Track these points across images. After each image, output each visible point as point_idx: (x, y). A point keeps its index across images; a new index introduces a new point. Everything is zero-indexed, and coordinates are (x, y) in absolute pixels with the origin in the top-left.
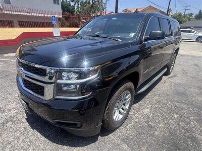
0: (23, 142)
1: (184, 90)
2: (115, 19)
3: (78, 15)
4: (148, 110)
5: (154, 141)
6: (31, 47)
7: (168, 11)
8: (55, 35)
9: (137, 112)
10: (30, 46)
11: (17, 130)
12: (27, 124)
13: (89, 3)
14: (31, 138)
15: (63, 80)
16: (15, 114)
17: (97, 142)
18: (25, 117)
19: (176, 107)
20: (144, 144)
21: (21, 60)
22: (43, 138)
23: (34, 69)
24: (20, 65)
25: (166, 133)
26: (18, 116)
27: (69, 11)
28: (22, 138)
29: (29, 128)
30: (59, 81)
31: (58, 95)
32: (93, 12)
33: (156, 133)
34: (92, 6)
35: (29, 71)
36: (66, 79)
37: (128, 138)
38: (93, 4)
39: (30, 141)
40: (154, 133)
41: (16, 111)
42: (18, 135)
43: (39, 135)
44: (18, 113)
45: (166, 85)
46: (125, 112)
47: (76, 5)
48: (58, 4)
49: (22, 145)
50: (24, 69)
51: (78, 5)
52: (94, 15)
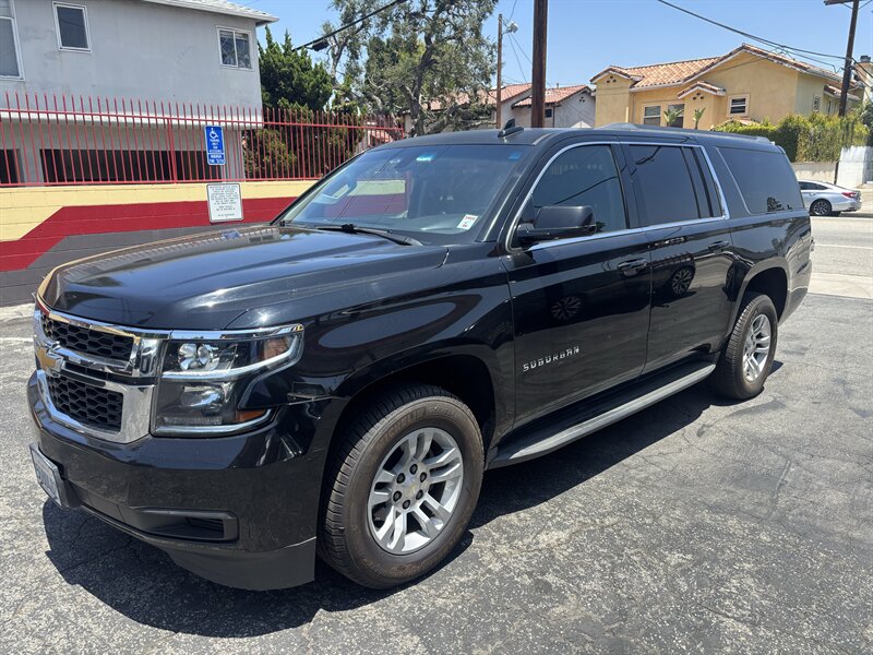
0: (34, 615)
1: (782, 463)
2: (429, 159)
3: (348, 110)
4: (563, 535)
5: (536, 631)
6: (94, 271)
7: (848, 69)
8: (215, 216)
9: (510, 539)
10: (88, 270)
11: (12, 585)
12: (52, 569)
13: (411, 47)
14: (63, 608)
15: (180, 369)
16: (7, 537)
17: (305, 627)
18: (46, 545)
19: (699, 526)
20: (488, 638)
21: (55, 316)
22: (105, 610)
23: (95, 340)
24: (49, 334)
25: (599, 611)
26: (17, 543)
27: (297, 95)
28: (30, 605)
29: (59, 579)
30: (167, 374)
31: (165, 424)
32: (430, 90)
33: (559, 610)
34: (427, 63)
35: (80, 348)
36: (189, 368)
37: (431, 618)
38: (431, 50)
39: (58, 615)
40: (547, 609)
41: (10, 528)
42: (18, 596)
43: (92, 600)
44: (17, 534)
45: (700, 442)
46: (439, 527)
47: (345, 58)
48: (247, 63)
49: (30, 624)
50: (63, 343)
51: (355, 56)
52: (436, 105)
